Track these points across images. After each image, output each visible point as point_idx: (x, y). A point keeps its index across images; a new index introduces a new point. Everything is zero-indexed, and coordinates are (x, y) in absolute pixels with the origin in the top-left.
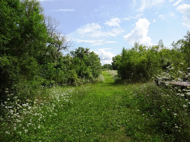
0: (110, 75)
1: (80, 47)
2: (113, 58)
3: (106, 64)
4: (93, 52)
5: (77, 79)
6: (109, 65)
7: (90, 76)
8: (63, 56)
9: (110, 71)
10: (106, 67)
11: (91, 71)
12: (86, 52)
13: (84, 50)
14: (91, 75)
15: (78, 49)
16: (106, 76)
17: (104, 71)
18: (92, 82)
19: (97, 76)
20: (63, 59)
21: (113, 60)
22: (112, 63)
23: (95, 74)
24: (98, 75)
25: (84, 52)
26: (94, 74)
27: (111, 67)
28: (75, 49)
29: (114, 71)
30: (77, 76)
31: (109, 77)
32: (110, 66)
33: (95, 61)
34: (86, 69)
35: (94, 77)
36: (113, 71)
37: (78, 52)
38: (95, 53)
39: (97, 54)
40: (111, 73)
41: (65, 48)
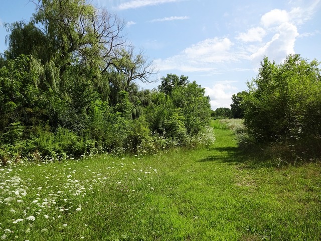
0: (229, 128)
1: (169, 74)
2: (234, 96)
3: (221, 108)
4: (194, 83)
5: (147, 137)
6: (227, 109)
7: (179, 131)
8: (140, 90)
9: (228, 120)
10: (220, 113)
11: (182, 120)
12: (180, 83)
13: (177, 79)
14: (182, 130)
15: (165, 77)
16: (220, 131)
17: (217, 120)
18: (184, 145)
19: (196, 132)
20: (138, 97)
21: (234, 100)
22: (231, 105)
23: (192, 126)
24: (199, 130)
25: (178, 84)
26: (189, 127)
27: (229, 112)
28: (161, 79)
29: (236, 120)
30: (148, 130)
31: (225, 131)
32: (227, 111)
33: (193, 98)
34: (171, 115)
35: (188, 132)
36: (233, 120)
37: (166, 83)
38: (199, 85)
39: (202, 87)
40: (230, 124)
41: (141, 76)
